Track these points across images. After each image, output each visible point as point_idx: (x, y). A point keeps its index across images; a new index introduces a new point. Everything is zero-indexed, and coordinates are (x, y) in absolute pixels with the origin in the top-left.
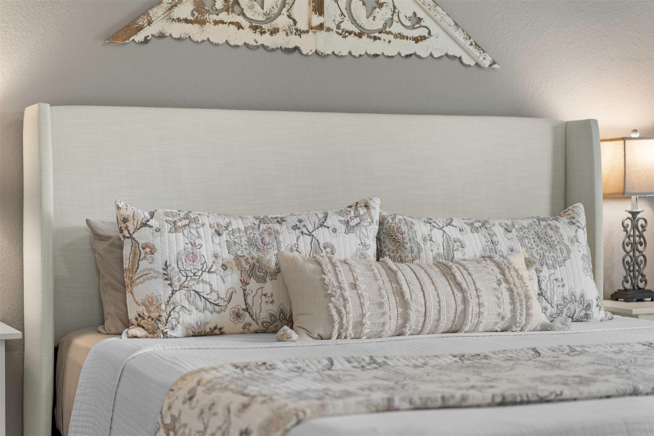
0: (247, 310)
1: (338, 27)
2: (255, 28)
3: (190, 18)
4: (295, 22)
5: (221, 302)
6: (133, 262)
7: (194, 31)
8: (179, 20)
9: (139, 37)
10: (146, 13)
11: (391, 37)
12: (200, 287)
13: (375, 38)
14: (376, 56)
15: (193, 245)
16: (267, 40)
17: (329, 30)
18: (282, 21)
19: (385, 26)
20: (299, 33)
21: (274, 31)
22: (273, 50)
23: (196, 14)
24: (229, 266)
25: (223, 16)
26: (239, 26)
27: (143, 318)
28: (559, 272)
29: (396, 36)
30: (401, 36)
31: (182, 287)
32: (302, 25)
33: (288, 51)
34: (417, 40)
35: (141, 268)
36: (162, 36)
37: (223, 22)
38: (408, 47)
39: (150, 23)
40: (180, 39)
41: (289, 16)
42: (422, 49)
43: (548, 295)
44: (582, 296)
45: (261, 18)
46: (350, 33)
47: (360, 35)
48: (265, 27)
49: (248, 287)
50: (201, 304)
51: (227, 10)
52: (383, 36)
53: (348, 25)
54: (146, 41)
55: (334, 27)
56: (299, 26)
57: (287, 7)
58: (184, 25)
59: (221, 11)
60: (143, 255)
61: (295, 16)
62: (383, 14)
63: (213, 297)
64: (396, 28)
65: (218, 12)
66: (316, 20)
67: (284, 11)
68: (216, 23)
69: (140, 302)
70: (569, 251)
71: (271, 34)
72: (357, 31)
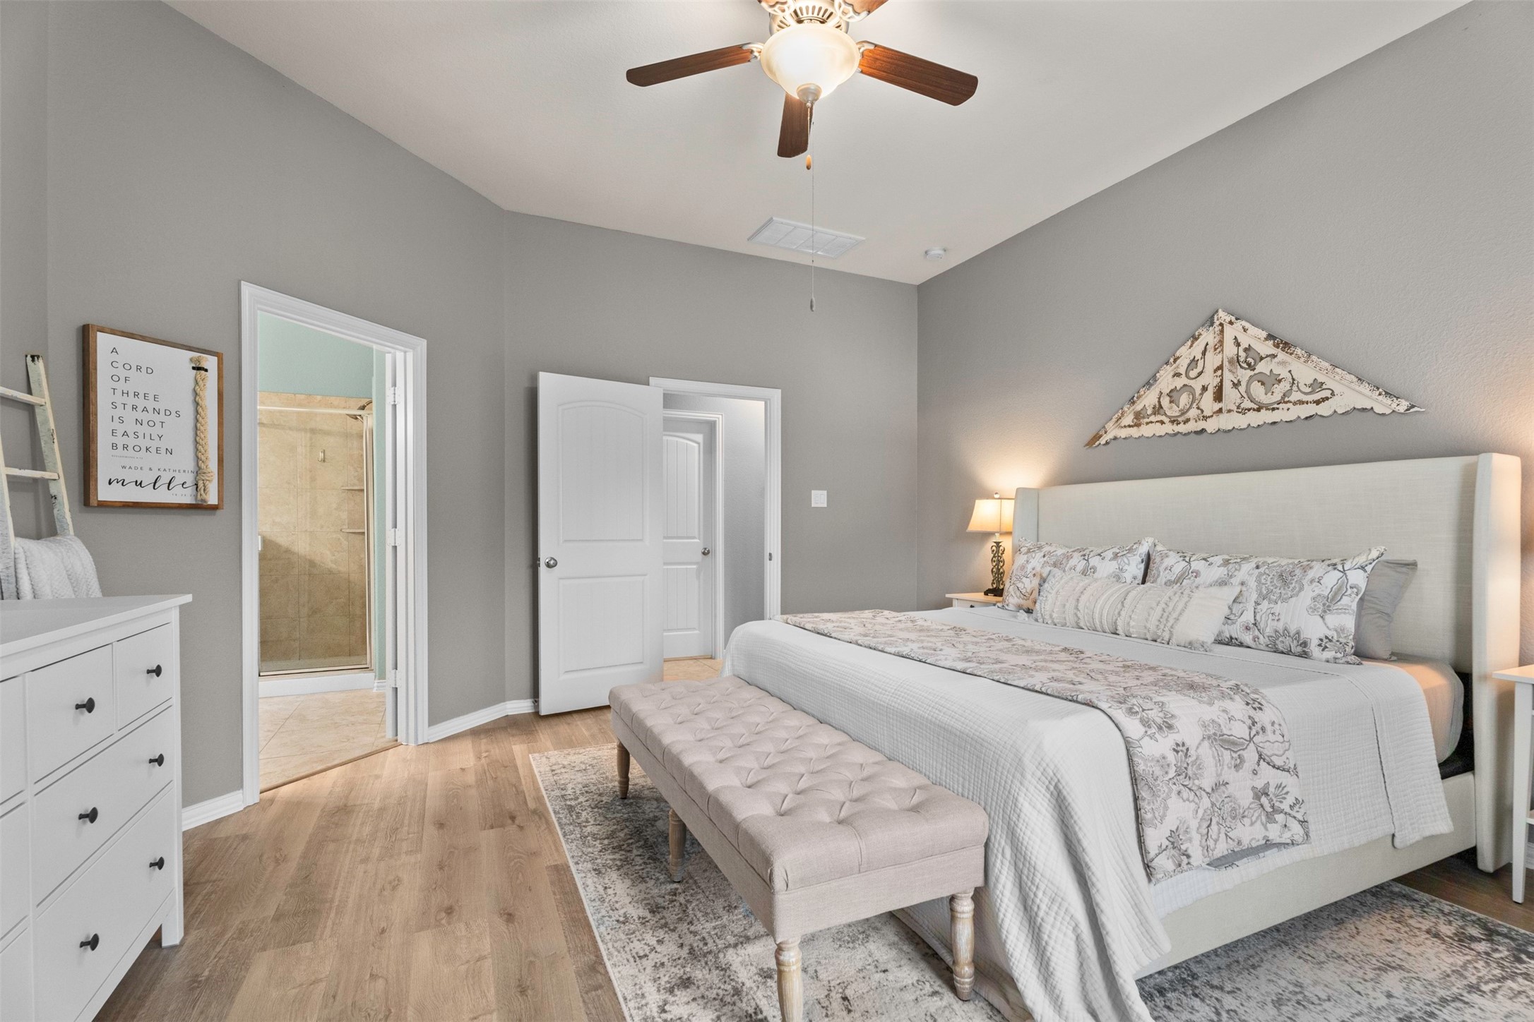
1: (1238, 407)
2: (1172, 422)
3: (1132, 424)
4: (1202, 411)
7: (1134, 432)
8: (1125, 426)
9: (1103, 441)
10: (1104, 427)
11: (1289, 405)
13: (1273, 409)
14: (1274, 423)
16: (1182, 428)
17: (1229, 411)
18: (1193, 413)
19: (1283, 398)
20: (1205, 418)
21: (1187, 421)
22: (1185, 434)
23: (1135, 420)
25: (1153, 418)
26: (1162, 422)
28: (1278, 608)
29: (1295, 404)
30: (1301, 402)
32: (1207, 413)
33: (1196, 433)
34: (1318, 402)
36: (1115, 438)
37: (1152, 422)
38: (1311, 409)
39: (1106, 432)
40: (1125, 438)
41: (1198, 408)
42: (1324, 409)
44: (1298, 633)
45: (1177, 414)
46: (1249, 410)
47: (1258, 410)
48: (1180, 419)
51: (1155, 414)
52: (1281, 406)
53: (1247, 404)
54: (1107, 443)
55: (1235, 408)
56: (1205, 414)
57: (1197, 402)
58: (1128, 429)
59: (1151, 415)
61: (1201, 407)
62: (1279, 390)
64: (1295, 396)
65: (1149, 416)
66: (1217, 406)
67: (1194, 405)
68: (1147, 423)
71: (1184, 423)
72: (1256, 407)
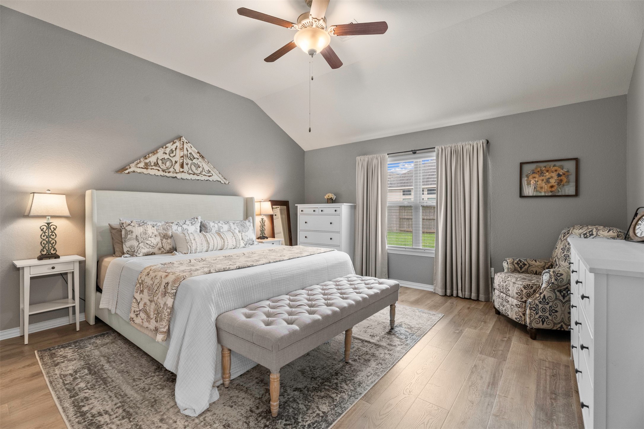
0: (162, 247)
1: (188, 172)
2: (163, 171)
3: (143, 167)
4: (175, 170)
5: (154, 246)
6: (125, 236)
7: (145, 171)
8: (140, 167)
9: (127, 172)
10: (129, 165)
11: (202, 175)
12: (148, 242)
13: (198, 175)
14: (198, 180)
15: (146, 230)
16: (167, 174)
17: (185, 172)
18: (171, 170)
19: (201, 172)
20: (177, 173)
21: (169, 172)
22: (169, 177)
23: (145, 166)
24: (157, 236)
25: (154, 167)
26: (159, 170)
27: (129, 252)
28: (247, 234)
29: (204, 175)
30: (205, 175)
31: (142, 242)
32: (177, 171)
33: (173, 177)
34: (209, 176)
35: (128, 237)
36: (134, 172)
37: (154, 169)
38: (207, 178)
39: (130, 168)
40: (140, 173)
41: (174, 168)
42: (210, 178)
43: (244, 239)
44: (252, 239)
45: (165, 168)
46: (191, 174)
47: (194, 174)
48: (166, 171)
49: (163, 241)
50: (148, 246)
51: (155, 166)
52: (200, 175)
53: (190, 172)
54: (129, 173)
55: (186, 172)
56: (176, 171)
57: (173, 166)
58: (141, 169)
59: (153, 166)
60: (129, 234)
61: (175, 169)
62: (200, 170)
63: (152, 244)
64: (204, 173)
65: (152, 166)
66: (182, 170)
67: (172, 167)
68: (151, 169)
69: (128, 247)
70: (249, 228)
71: (168, 173)
72: (193, 173)
